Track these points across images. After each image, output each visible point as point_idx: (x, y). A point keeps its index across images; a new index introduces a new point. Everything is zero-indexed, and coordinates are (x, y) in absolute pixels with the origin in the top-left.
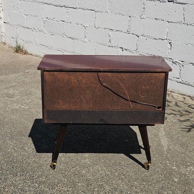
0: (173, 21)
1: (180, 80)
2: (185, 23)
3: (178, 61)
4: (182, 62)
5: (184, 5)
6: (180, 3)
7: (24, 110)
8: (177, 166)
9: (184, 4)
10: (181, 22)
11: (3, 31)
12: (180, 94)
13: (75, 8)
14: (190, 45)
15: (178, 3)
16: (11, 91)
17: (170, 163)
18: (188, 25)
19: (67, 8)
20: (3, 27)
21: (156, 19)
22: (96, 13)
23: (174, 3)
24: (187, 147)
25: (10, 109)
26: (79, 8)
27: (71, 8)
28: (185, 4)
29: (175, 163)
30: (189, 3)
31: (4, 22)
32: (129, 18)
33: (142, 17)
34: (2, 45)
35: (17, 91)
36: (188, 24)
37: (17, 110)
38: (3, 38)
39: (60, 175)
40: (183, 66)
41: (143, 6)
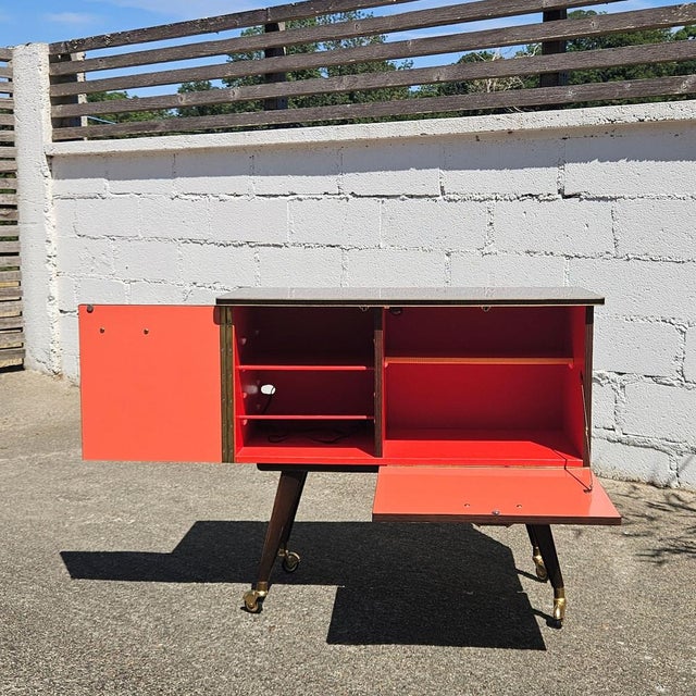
0: (581, 254)
1: (618, 434)
2: (620, 255)
3: (608, 374)
4: (620, 374)
5: (613, 203)
6: (599, 199)
7: (122, 527)
8: (656, 654)
9: (612, 199)
10: (607, 253)
11: (57, 338)
12: (620, 480)
13: (281, 247)
14: (641, 321)
15: (593, 199)
16: (78, 486)
17: (629, 646)
18: (628, 260)
19: (257, 249)
20: (56, 325)
21: (528, 252)
22: (346, 252)
23: (581, 199)
24: (677, 605)
25: (75, 527)
26: (294, 245)
27: (268, 245)
28: (615, 199)
29: (645, 647)
30: (626, 196)
31: (61, 311)
32: (447, 258)
33: (486, 250)
34: (50, 381)
35: (97, 486)
36: (630, 256)
37: (97, 527)
38: (53, 359)
39: (258, 683)
40: (623, 387)
41: (488, 218)
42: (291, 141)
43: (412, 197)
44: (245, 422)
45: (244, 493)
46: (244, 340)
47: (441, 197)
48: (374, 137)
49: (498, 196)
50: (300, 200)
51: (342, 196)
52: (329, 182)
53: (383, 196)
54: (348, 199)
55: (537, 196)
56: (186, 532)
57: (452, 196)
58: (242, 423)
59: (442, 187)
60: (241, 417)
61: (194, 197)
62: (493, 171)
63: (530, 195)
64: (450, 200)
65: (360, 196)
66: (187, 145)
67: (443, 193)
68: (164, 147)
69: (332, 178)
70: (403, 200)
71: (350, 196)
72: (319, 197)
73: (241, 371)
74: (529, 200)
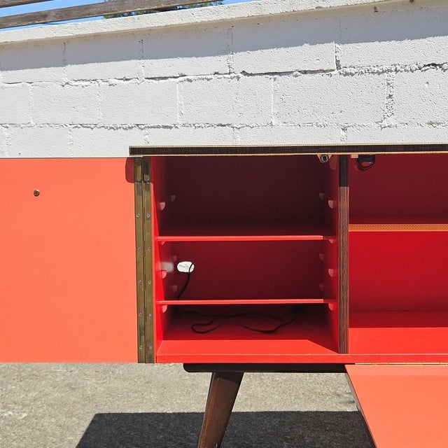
13: (171, 128)
19: (147, 131)
21: (431, 123)
22: (237, 131)
26: (184, 125)
27: (158, 127)
32: (343, 133)
33: (385, 123)
41: (387, 91)
42: (181, 22)
43: (305, 72)
44: (165, 309)
45: (144, 377)
46: (163, 205)
47: (336, 72)
48: (267, 13)
49: (398, 68)
50: (190, 81)
51: (233, 75)
52: (218, 63)
53: (276, 73)
54: (238, 78)
55: (440, 66)
56: (84, 429)
57: (348, 70)
58: (161, 310)
59: (337, 61)
60: (161, 302)
61: (84, 83)
62: (393, 42)
63: (433, 65)
64: (347, 74)
65: (251, 74)
66: (78, 32)
67: (338, 67)
68: (55, 35)
69: (223, 58)
70: (296, 76)
71: (241, 75)
72: (209, 77)
73: (160, 243)
74: (432, 71)
